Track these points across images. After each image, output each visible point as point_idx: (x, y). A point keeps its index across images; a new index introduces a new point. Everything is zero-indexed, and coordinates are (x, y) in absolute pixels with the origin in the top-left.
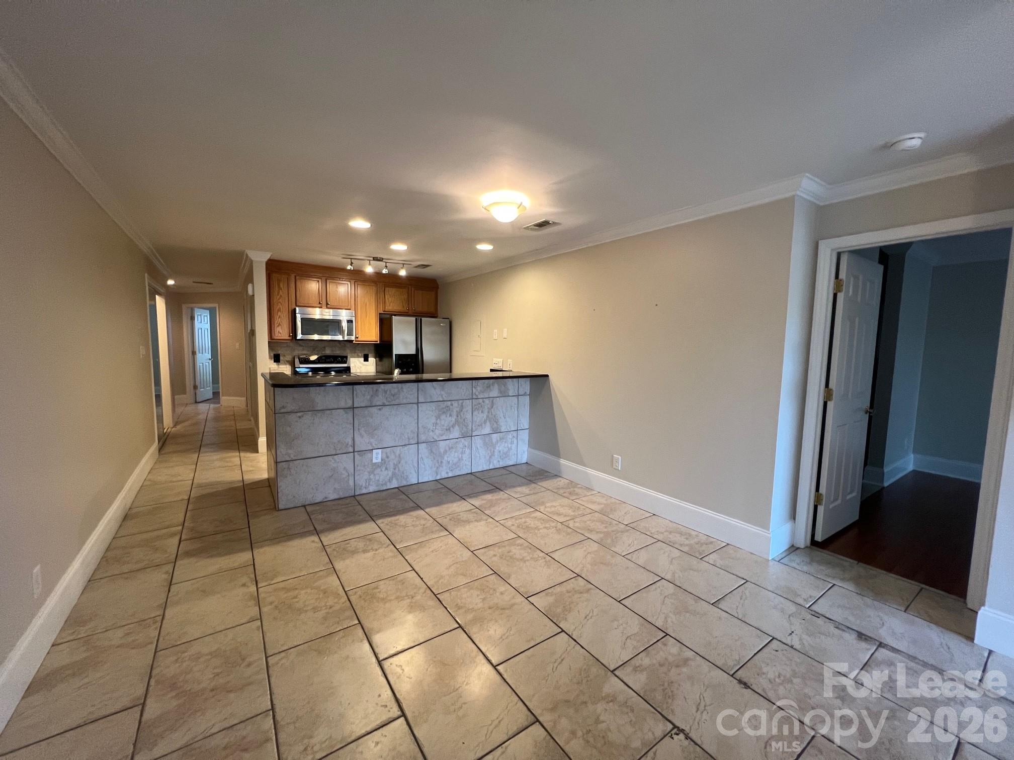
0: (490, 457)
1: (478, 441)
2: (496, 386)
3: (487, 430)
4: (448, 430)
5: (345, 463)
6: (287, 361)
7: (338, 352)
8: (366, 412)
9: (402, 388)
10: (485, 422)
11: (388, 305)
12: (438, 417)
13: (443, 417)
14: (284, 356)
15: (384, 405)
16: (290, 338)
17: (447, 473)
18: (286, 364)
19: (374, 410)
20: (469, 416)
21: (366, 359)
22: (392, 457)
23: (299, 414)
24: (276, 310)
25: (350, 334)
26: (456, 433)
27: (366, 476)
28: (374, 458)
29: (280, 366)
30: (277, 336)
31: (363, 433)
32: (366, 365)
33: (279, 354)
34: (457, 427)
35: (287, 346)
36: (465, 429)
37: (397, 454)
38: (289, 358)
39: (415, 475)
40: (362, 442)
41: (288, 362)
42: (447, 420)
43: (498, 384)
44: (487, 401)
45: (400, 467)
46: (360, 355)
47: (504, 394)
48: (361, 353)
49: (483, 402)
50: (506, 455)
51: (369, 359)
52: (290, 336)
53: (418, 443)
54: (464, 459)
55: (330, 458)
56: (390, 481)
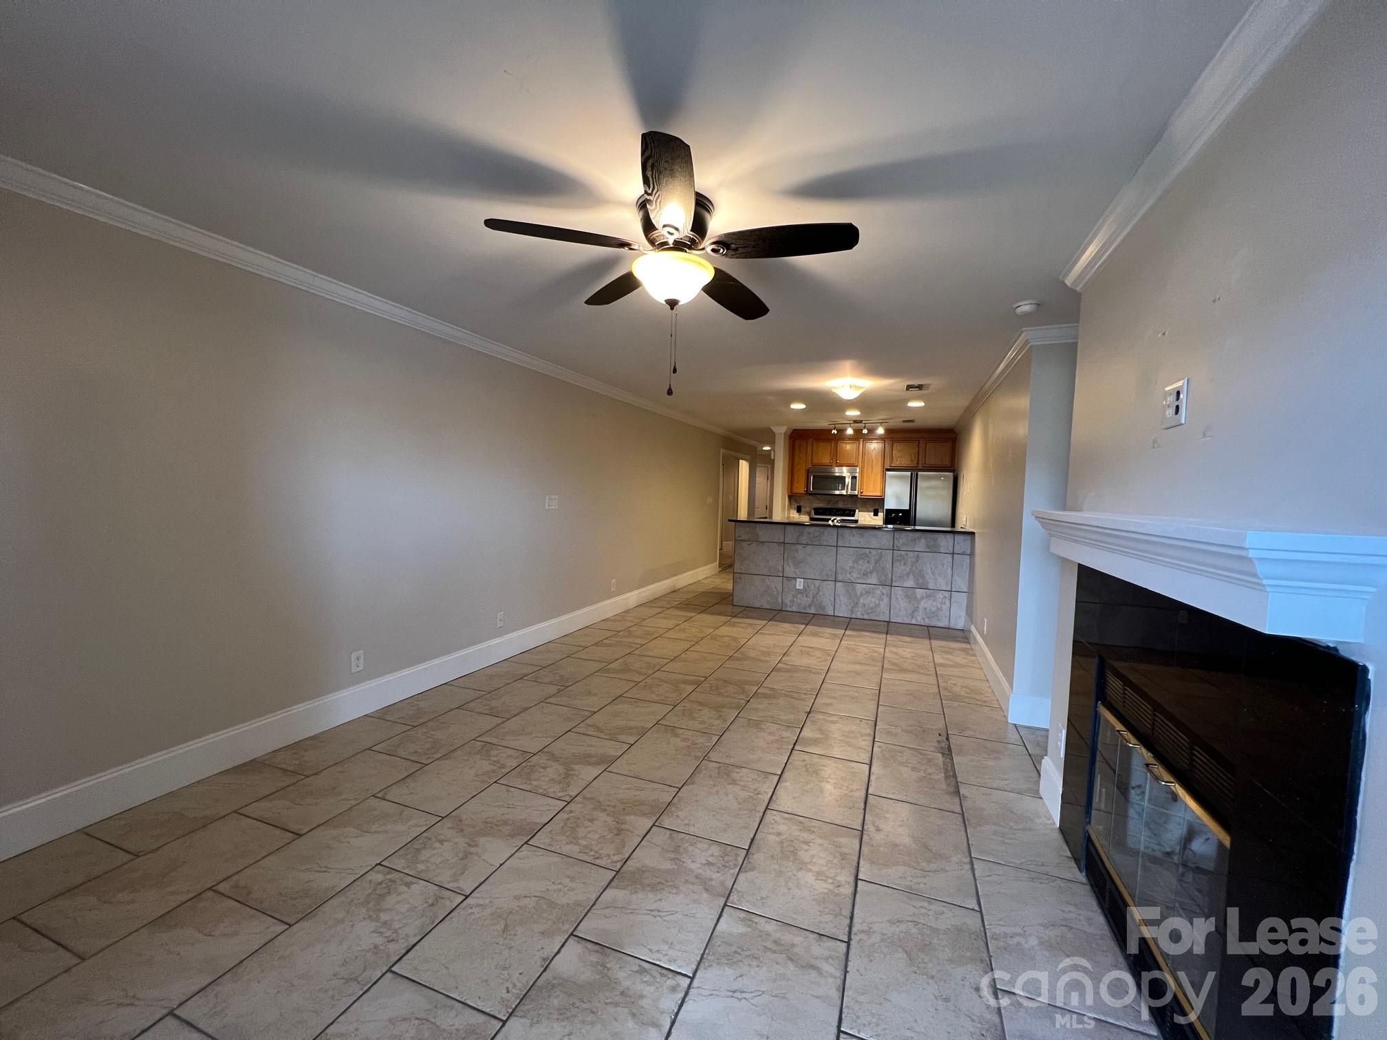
0: (913, 612)
1: (898, 592)
2: (923, 541)
3: (910, 583)
4: (865, 574)
5: (776, 584)
7: (850, 506)
8: (793, 548)
9: (823, 532)
10: (908, 575)
11: (896, 460)
12: (855, 562)
13: (861, 562)
14: (805, 508)
15: (807, 544)
16: (805, 493)
17: (863, 614)
18: (805, 515)
19: (799, 547)
20: (889, 566)
21: (876, 514)
22: (812, 587)
23: (749, 543)
24: (796, 470)
25: (853, 488)
26: (873, 579)
27: (790, 597)
28: (797, 585)
29: (802, 516)
30: (795, 491)
31: (790, 564)
32: (876, 520)
33: (801, 506)
34: (874, 574)
35: (807, 500)
36: (883, 578)
37: (816, 587)
38: (808, 509)
39: (832, 608)
40: (790, 571)
41: (807, 512)
42: (864, 566)
43: (925, 539)
44: (911, 554)
45: (818, 597)
46: (870, 509)
47: (934, 550)
48: (871, 507)
49: (907, 555)
50: (934, 614)
51: (879, 514)
52: (804, 490)
53: (835, 581)
54: (882, 606)
55: (766, 577)
56: (810, 606)
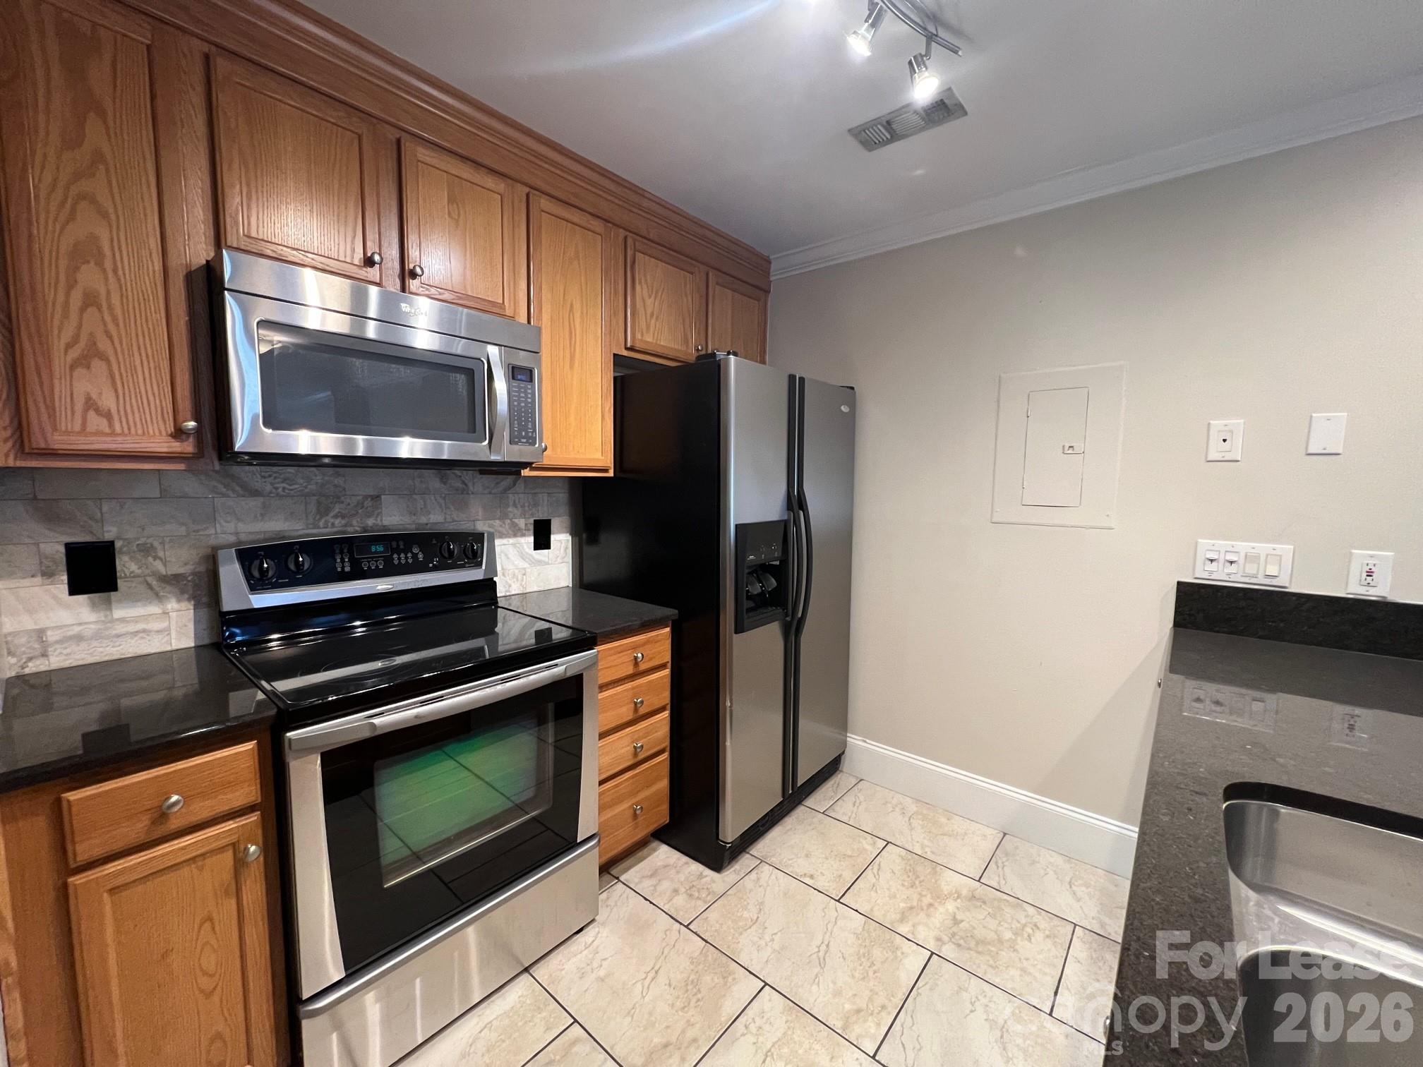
6: (165, 579)
7: (436, 517)
11: (644, 327)
14: (147, 550)
16: (188, 447)
18: (158, 598)
21: (542, 542)
29: (118, 613)
32: (540, 562)
33: (110, 546)
35: (165, 495)
38: (181, 560)
41: (174, 582)
46: (521, 523)
48: (523, 515)
51: (553, 537)
52: (179, 433)
